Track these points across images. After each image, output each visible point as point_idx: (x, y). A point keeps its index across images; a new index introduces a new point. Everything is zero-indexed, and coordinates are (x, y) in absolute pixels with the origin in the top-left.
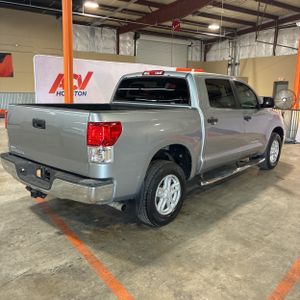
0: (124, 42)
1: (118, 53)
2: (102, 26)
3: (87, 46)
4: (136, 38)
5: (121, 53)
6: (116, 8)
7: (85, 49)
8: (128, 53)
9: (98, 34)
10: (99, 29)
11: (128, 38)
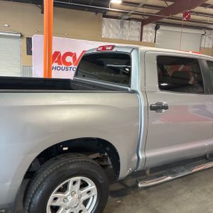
0: (147, 31)
1: (141, 40)
2: (129, 19)
3: (117, 35)
4: (157, 28)
5: (144, 40)
6: (138, 4)
7: (115, 37)
8: (149, 41)
9: (126, 26)
10: (128, 21)
11: (151, 29)
